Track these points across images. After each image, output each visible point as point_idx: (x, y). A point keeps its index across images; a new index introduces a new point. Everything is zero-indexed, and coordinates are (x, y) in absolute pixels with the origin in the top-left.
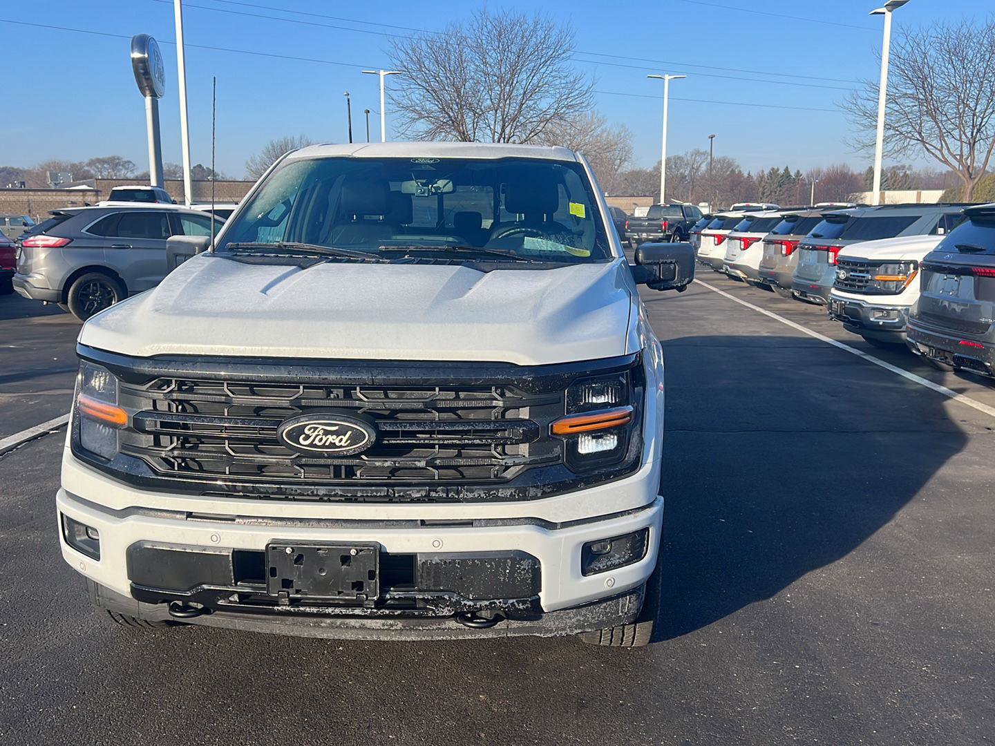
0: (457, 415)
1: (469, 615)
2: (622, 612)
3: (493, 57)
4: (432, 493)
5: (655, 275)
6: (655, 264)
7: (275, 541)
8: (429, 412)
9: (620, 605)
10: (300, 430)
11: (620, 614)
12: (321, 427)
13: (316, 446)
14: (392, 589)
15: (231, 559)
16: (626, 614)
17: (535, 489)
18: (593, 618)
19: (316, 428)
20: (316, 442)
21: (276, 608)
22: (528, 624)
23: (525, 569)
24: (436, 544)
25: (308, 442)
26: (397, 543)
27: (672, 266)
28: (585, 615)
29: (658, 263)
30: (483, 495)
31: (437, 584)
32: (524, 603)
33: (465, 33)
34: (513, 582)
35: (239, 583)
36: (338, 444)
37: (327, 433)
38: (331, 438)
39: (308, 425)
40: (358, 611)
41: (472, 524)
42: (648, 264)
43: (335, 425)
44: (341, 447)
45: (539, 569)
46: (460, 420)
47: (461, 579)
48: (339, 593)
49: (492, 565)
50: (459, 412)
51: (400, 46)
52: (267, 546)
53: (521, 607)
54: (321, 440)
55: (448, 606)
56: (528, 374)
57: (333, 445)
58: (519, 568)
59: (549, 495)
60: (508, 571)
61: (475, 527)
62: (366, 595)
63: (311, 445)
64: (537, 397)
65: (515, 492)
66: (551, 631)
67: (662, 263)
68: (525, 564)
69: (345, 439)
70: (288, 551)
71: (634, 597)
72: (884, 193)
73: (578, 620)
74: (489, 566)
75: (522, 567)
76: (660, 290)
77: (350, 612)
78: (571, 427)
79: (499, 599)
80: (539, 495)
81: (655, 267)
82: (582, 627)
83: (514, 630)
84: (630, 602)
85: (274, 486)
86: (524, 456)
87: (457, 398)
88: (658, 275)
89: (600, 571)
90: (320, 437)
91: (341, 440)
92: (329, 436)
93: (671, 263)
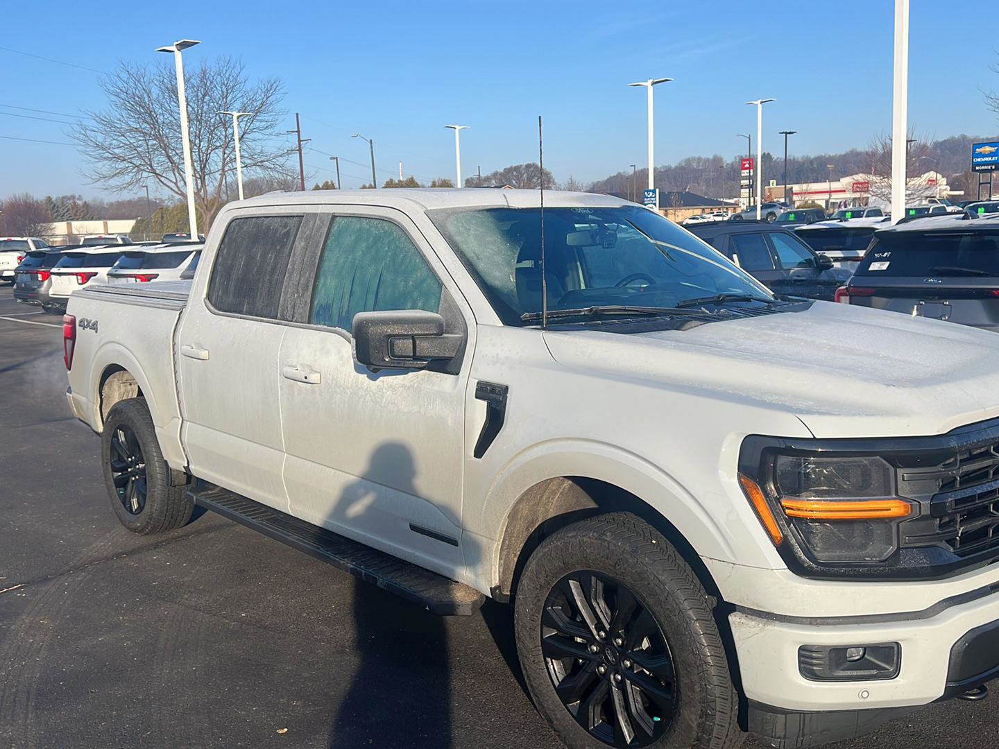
72: (71, 224)
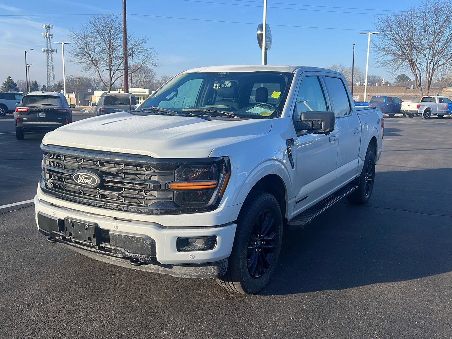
0: (137, 176)
1: (135, 260)
2: (210, 272)
3: (430, 21)
4: (118, 207)
5: (309, 126)
6: (309, 121)
7: (68, 217)
8: (121, 174)
9: (209, 269)
10: (78, 176)
11: (209, 273)
12: (83, 175)
13: (82, 183)
14: (103, 243)
15: (57, 222)
16: (212, 274)
17: (156, 211)
18: (195, 273)
19: (82, 176)
20: (82, 181)
21: (70, 243)
22: (167, 269)
23: (148, 243)
24: (116, 227)
25: (80, 181)
26: (103, 225)
27: (319, 123)
28: (192, 270)
29: (311, 121)
30: (136, 210)
31: (116, 244)
32: (148, 258)
33: (416, 11)
34: (144, 248)
35: (61, 232)
36: (88, 183)
37: (85, 178)
38: (86, 181)
39: (80, 174)
40: (92, 249)
41: (131, 221)
42: (306, 121)
43: (87, 175)
44: (89, 184)
45: (155, 244)
46: (139, 179)
47: (124, 243)
48: (85, 241)
49: (135, 239)
50: (138, 175)
51: (381, 20)
52: (65, 218)
53: (147, 259)
54: (83, 181)
55: (120, 253)
56: (155, 161)
57: (87, 183)
58: (145, 243)
59: (163, 214)
60: (141, 243)
61: (133, 223)
62: (92, 243)
63: (81, 182)
64: (160, 171)
65: (148, 211)
66: (177, 275)
67: (314, 121)
68: (148, 241)
69: (90, 181)
70: (69, 221)
71: (216, 267)
73: (188, 272)
74: (134, 240)
75: (147, 242)
76: (314, 134)
77: (90, 249)
78: (178, 186)
79: (139, 254)
80: (159, 213)
81: (309, 123)
82: (191, 275)
83: (162, 271)
84: (214, 269)
85: (72, 196)
86: (155, 196)
87: (137, 170)
88: (311, 126)
89: (188, 251)
90: (83, 179)
91: (89, 182)
92: (86, 179)
93: (319, 121)
